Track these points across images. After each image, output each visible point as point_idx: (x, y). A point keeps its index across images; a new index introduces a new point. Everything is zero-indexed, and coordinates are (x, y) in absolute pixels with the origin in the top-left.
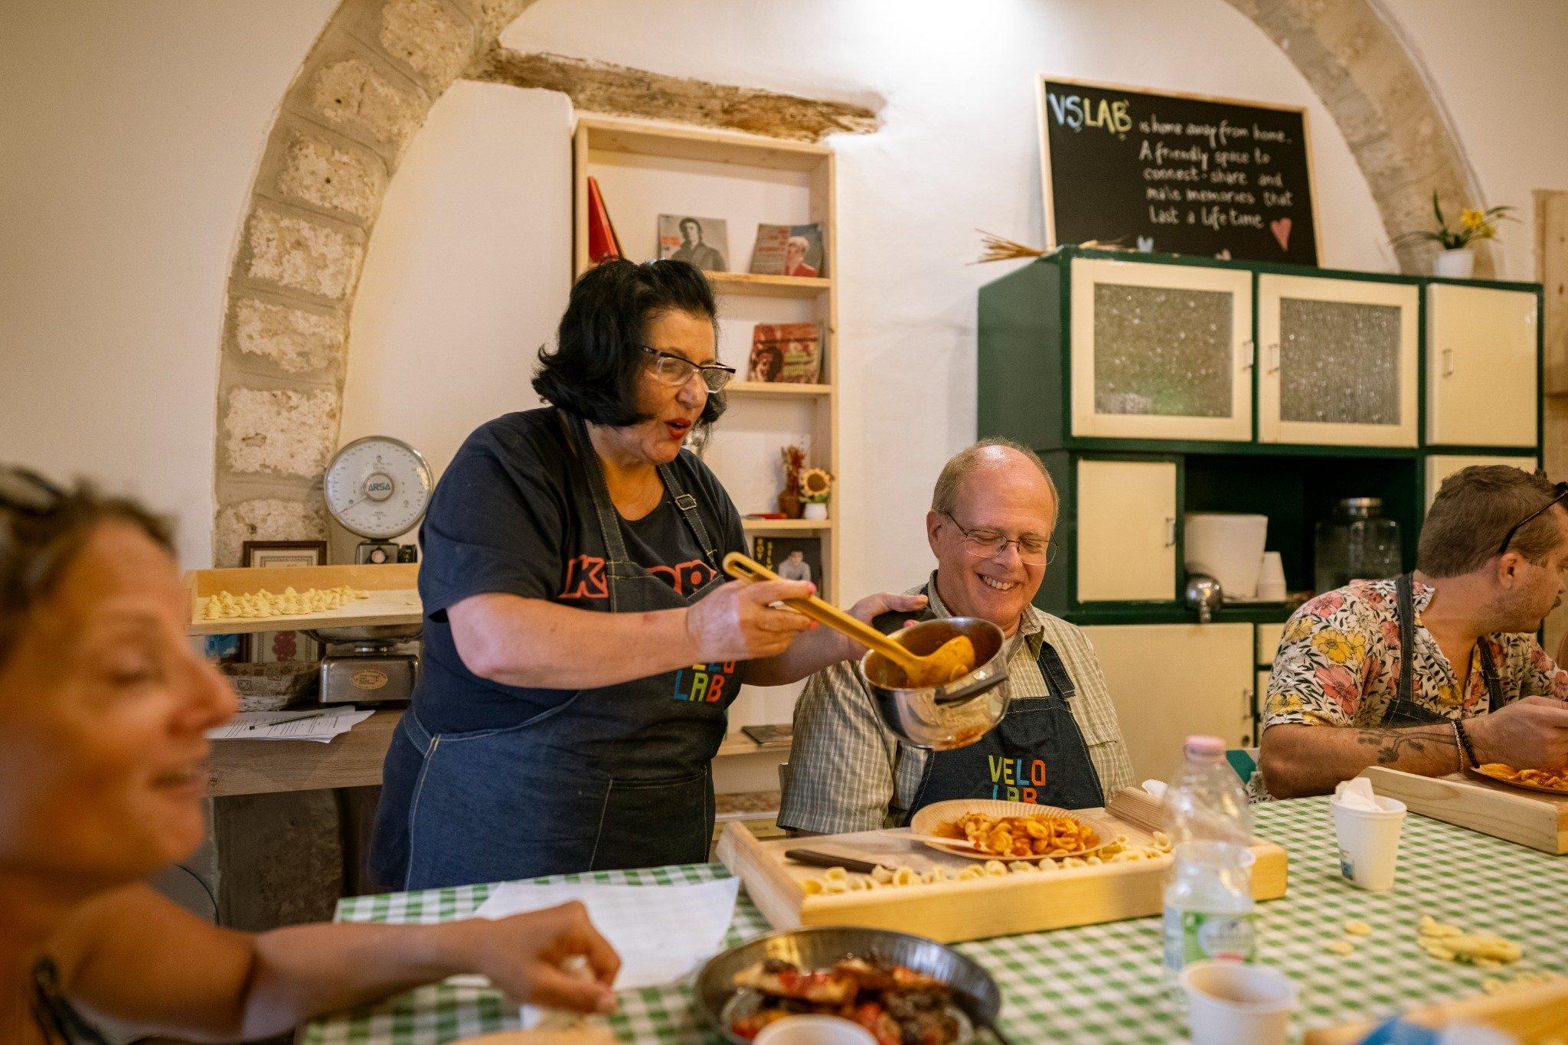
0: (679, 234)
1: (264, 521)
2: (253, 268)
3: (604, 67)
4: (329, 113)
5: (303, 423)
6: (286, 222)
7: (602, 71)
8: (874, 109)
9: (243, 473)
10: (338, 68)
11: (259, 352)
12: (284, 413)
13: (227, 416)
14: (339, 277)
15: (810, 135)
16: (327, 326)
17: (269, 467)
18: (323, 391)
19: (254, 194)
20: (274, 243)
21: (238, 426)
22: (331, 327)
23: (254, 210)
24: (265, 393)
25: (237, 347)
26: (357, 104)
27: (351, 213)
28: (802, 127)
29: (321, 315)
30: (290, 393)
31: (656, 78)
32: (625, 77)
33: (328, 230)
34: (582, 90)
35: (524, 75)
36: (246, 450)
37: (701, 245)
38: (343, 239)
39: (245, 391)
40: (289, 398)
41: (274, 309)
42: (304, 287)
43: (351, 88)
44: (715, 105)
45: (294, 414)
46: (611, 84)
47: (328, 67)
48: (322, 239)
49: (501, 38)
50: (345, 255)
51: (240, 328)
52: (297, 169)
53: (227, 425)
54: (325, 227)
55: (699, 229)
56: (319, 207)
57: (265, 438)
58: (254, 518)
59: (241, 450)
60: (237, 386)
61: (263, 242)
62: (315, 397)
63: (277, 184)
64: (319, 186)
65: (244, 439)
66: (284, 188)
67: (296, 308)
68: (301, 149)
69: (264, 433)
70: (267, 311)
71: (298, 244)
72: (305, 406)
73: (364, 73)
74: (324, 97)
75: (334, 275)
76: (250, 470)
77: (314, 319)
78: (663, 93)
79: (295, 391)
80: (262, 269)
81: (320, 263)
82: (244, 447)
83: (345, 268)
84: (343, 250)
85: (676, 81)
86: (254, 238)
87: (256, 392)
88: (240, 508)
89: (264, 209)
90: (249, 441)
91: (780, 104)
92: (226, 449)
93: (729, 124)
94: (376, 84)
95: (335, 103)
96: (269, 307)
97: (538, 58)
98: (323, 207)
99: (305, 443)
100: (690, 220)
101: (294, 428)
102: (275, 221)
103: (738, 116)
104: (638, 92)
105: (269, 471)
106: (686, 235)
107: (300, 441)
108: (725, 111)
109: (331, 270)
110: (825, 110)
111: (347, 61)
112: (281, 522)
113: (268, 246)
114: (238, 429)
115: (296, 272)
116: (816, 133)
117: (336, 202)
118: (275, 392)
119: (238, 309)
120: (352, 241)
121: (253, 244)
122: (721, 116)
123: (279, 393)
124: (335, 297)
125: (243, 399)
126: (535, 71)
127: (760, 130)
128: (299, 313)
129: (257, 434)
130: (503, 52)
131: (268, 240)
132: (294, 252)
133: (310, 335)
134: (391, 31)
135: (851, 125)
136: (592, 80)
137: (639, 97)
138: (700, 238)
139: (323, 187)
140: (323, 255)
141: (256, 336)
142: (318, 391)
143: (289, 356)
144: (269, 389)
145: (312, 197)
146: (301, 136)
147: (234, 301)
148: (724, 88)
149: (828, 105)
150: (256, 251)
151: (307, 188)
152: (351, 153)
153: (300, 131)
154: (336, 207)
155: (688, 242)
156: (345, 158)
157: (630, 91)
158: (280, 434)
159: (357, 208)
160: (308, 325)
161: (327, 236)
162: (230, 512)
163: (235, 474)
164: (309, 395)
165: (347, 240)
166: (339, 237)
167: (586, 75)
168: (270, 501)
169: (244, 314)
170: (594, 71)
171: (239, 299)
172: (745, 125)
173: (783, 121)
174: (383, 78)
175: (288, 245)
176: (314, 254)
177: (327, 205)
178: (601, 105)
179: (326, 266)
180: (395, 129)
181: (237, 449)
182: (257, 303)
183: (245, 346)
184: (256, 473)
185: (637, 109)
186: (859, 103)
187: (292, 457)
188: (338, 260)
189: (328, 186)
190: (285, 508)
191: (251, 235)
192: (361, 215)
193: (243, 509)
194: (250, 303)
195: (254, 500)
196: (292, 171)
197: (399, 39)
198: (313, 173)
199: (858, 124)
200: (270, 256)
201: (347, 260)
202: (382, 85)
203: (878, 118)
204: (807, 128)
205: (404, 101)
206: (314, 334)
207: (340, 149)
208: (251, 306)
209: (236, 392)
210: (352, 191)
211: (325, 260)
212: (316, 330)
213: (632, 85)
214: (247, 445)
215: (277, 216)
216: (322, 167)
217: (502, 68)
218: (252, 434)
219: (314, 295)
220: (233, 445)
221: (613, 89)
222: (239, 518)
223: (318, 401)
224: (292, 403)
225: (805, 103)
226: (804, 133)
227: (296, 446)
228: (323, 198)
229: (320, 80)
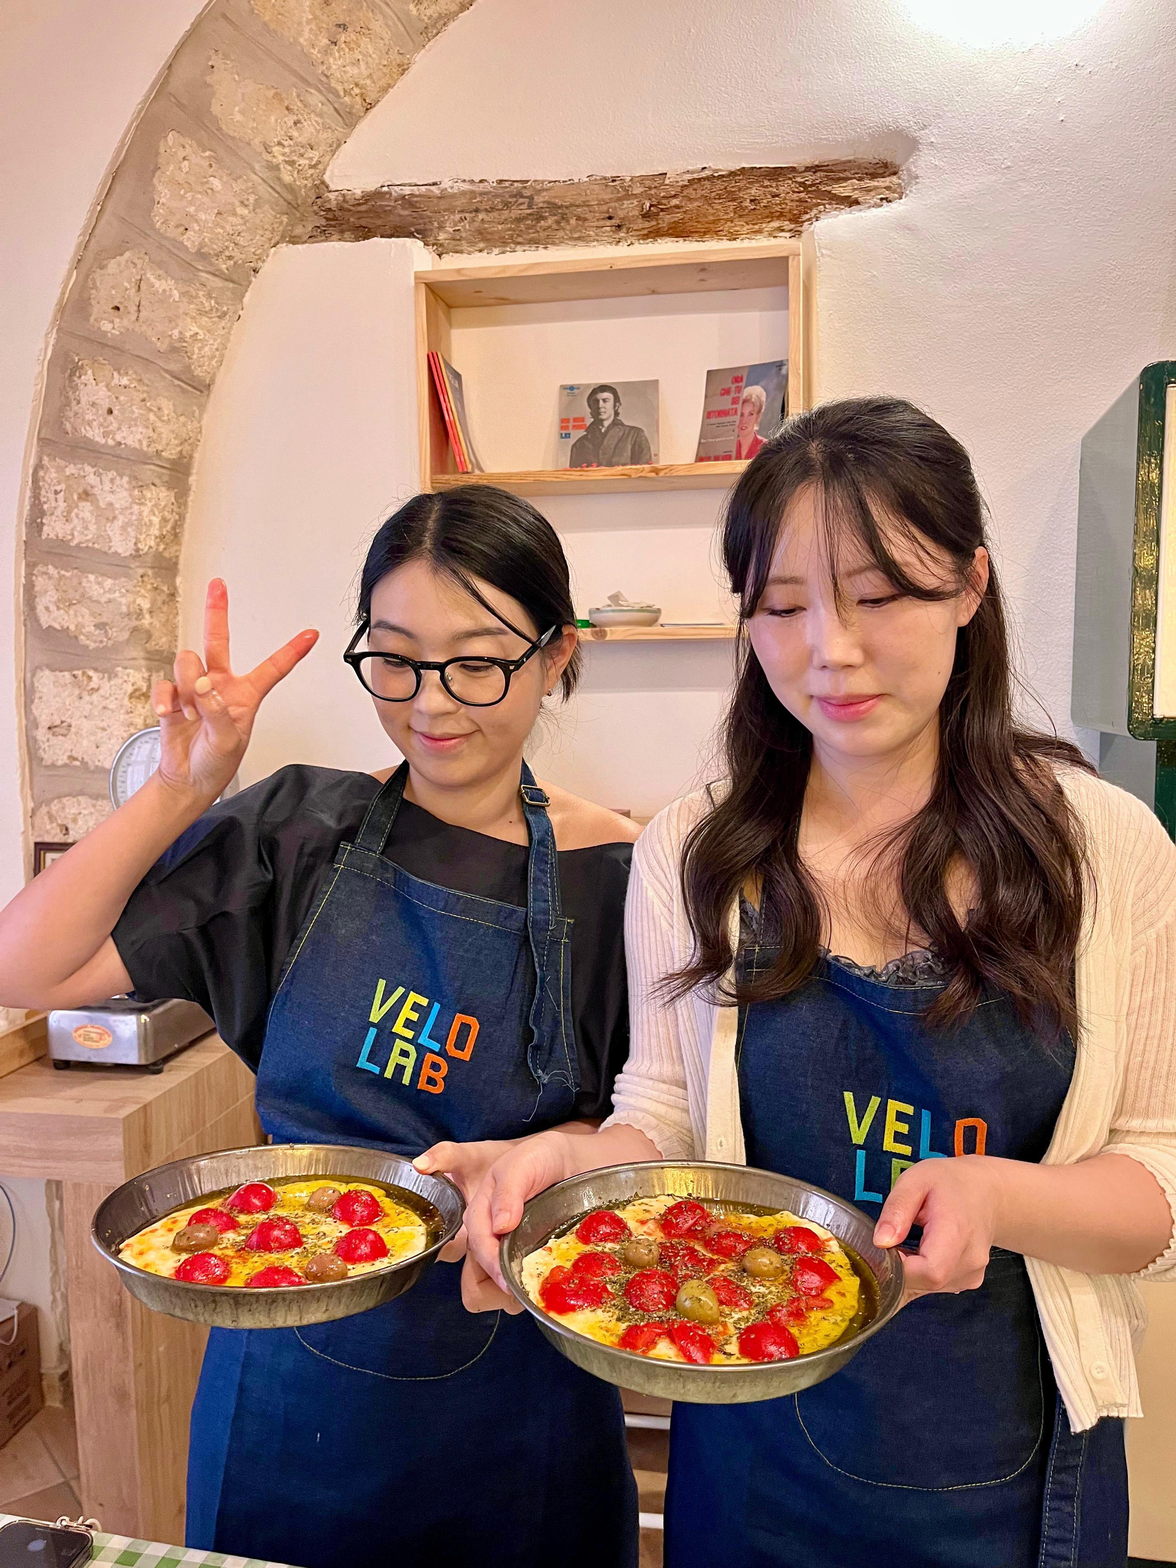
0: (586, 412)
1: (75, 821)
2: (45, 528)
3: (466, 187)
4: (106, 326)
5: (105, 708)
6: (71, 470)
7: (463, 193)
8: (895, 159)
9: (53, 766)
10: (112, 266)
11: (58, 627)
12: (86, 698)
13: (32, 702)
14: (129, 530)
15: (787, 225)
16: (123, 590)
17: (76, 759)
18: (126, 668)
19: (39, 439)
20: (61, 496)
21: (44, 714)
22: (127, 591)
23: (40, 460)
24: (66, 674)
25: (37, 620)
26: (136, 308)
27: (135, 449)
28: (771, 216)
29: (115, 577)
30: (91, 673)
31: (540, 187)
32: (497, 196)
33: (112, 474)
34: (441, 227)
35: (363, 222)
36: (54, 740)
37: (616, 423)
38: (129, 482)
39: (47, 672)
40: (90, 678)
41: (68, 574)
42: (96, 546)
43: (127, 289)
44: (630, 208)
45: (95, 697)
46: (477, 211)
47: (102, 268)
48: (107, 486)
49: (326, 178)
50: (134, 502)
51: (37, 600)
52: (79, 402)
53: (34, 711)
54: (109, 470)
55: (617, 399)
56: (103, 446)
57: (70, 726)
58: (65, 817)
59: (48, 740)
60: (39, 668)
61: (52, 496)
62: (116, 675)
63: (62, 423)
64: (101, 419)
65: (49, 728)
66: (68, 427)
67: (89, 573)
68: (80, 377)
69: (69, 720)
70: (61, 577)
71: (86, 495)
72: (107, 687)
73: (139, 266)
74: (99, 307)
75: (124, 528)
76: (60, 763)
77: (109, 583)
78: (553, 207)
79: (96, 670)
80: (53, 528)
81: (107, 515)
82: (50, 736)
83: (134, 517)
84: (131, 495)
85: (571, 184)
86: (43, 492)
87: (57, 673)
88: (52, 806)
89: (49, 455)
90: (55, 730)
91: (732, 186)
92: (35, 740)
93: (655, 234)
94: (152, 279)
95: (112, 311)
96: (63, 572)
97: (378, 194)
98: (105, 446)
99: (109, 731)
100: (604, 388)
101: (96, 714)
102: (60, 470)
103: (666, 219)
104: (515, 213)
105: (77, 763)
106: (596, 411)
107: (104, 729)
108: (646, 216)
109: (119, 523)
110: (809, 178)
111: (122, 255)
112: (91, 823)
113: (56, 500)
114: (44, 717)
115: (86, 528)
116: (796, 219)
117: (118, 438)
118: (75, 672)
119: (34, 578)
120: (140, 484)
121: (43, 499)
122: (641, 224)
123: (79, 673)
124: (128, 554)
125: (45, 680)
126: (376, 212)
127: (705, 233)
128: (92, 577)
129: (62, 722)
130: (332, 196)
131: (56, 492)
132: (82, 504)
133: (106, 602)
134: (163, 204)
135: (856, 195)
136: (451, 210)
137: (519, 220)
138: (617, 414)
139: (105, 420)
140: (111, 504)
141: (53, 608)
142: (119, 669)
143: (87, 629)
144: (70, 670)
145: (95, 434)
146: (79, 360)
147: (31, 566)
148: (643, 179)
149: (815, 169)
150: (45, 507)
151: (89, 423)
152: (130, 372)
153: (78, 355)
154: (120, 444)
155: (598, 422)
156: (125, 381)
157: (506, 214)
158: (84, 720)
159: (140, 441)
160: (102, 591)
161: (112, 481)
162: (44, 810)
163: (46, 767)
164: (111, 674)
165: (134, 483)
166: (126, 479)
167: (443, 205)
168: (80, 798)
169: (40, 582)
170: (453, 196)
171: (35, 565)
172: (678, 232)
173: (740, 212)
174: (160, 268)
175: (75, 497)
176: (102, 505)
177: (111, 442)
178: (472, 243)
179: (115, 518)
180: (176, 333)
181: (45, 739)
182: (51, 569)
183: (45, 620)
184: (65, 765)
185: (520, 240)
186: (869, 154)
187: (98, 747)
188: (127, 508)
189: (111, 418)
190: (94, 806)
191: (40, 488)
192: (145, 449)
193: (55, 807)
194: (44, 569)
195: (65, 796)
196: (75, 408)
197: (172, 213)
198: (94, 404)
199: (868, 190)
200: (58, 512)
201: (136, 508)
202: (159, 277)
203: (904, 174)
204: (781, 215)
205: (183, 294)
206: (110, 601)
207: (118, 370)
208: (46, 573)
209: (39, 674)
210: (135, 420)
211: (114, 510)
212: (111, 596)
213: (507, 205)
214: (54, 734)
215: (63, 463)
216: (102, 396)
217: (335, 219)
218: (58, 722)
219: (105, 553)
220: (41, 734)
221: (481, 216)
222: (51, 818)
223: (119, 681)
224: (93, 684)
225: (775, 174)
226: (776, 224)
227: (100, 734)
228: (105, 435)
229: (95, 287)
